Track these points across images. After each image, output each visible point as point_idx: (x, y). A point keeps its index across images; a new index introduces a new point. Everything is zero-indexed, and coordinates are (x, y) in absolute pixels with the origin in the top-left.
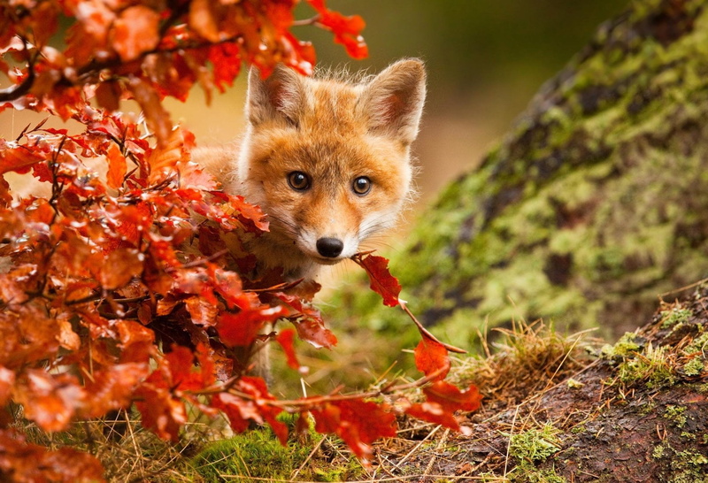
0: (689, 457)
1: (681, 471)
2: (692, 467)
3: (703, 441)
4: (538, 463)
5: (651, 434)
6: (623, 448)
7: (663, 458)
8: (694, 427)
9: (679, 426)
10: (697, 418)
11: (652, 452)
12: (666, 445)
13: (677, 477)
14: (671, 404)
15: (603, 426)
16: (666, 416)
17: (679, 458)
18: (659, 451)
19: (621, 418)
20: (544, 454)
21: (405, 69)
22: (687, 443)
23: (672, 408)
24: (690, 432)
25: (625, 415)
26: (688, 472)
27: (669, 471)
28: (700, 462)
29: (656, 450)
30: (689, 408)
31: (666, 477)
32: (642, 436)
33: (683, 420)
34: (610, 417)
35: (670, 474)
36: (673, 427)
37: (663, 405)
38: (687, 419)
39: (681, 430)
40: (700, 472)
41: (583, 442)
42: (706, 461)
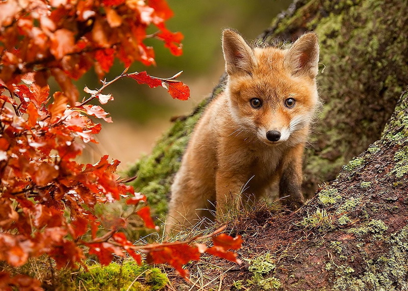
0: (344, 269)
1: (340, 276)
2: (346, 274)
3: (351, 260)
4: (264, 275)
5: (324, 257)
6: (310, 265)
7: (331, 270)
8: (346, 253)
9: (339, 252)
10: (347, 247)
11: (325, 266)
12: (332, 263)
13: (338, 280)
14: (333, 240)
15: (297, 253)
16: (331, 247)
17: (339, 270)
18: (329, 266)
19: (307, 249)
20: (268, 270)
21: (307, 38)
22: (343, 261)
23: (334, 242)
24: (344, 255)
25: (309, 247)
26: (344, 277)
27: (334, 276)
28: (350, 272)
29: (327, 266)
30: (343, 242)
31: (333, 280)
32: (319, 258)
33: (340, 249)
34: (301, 248)
35: (335, 278)
36: (335, 253)
37: (328, 241)
38: (343, 248)
39: (339, 255)
40: (350, 277)
41: (287, 262)
42: (353, 271)
